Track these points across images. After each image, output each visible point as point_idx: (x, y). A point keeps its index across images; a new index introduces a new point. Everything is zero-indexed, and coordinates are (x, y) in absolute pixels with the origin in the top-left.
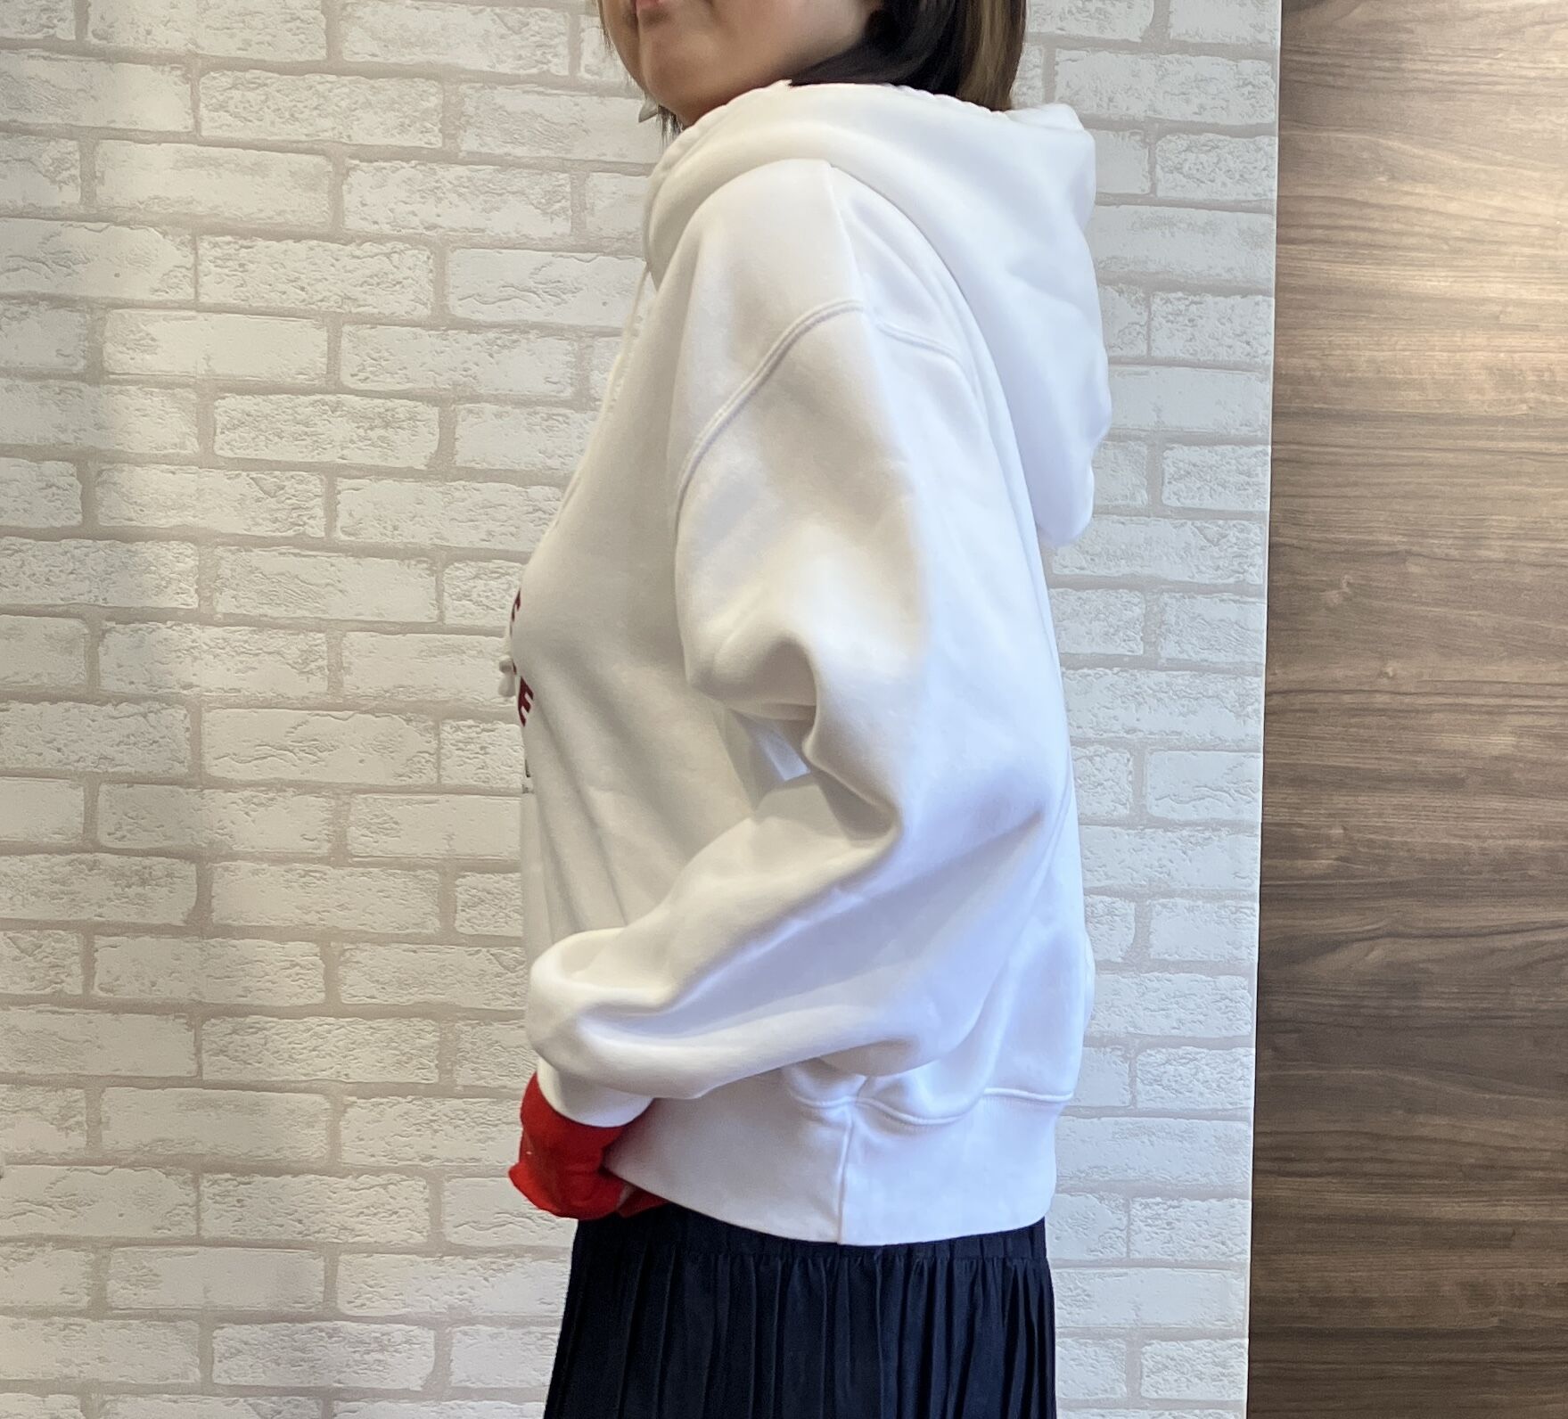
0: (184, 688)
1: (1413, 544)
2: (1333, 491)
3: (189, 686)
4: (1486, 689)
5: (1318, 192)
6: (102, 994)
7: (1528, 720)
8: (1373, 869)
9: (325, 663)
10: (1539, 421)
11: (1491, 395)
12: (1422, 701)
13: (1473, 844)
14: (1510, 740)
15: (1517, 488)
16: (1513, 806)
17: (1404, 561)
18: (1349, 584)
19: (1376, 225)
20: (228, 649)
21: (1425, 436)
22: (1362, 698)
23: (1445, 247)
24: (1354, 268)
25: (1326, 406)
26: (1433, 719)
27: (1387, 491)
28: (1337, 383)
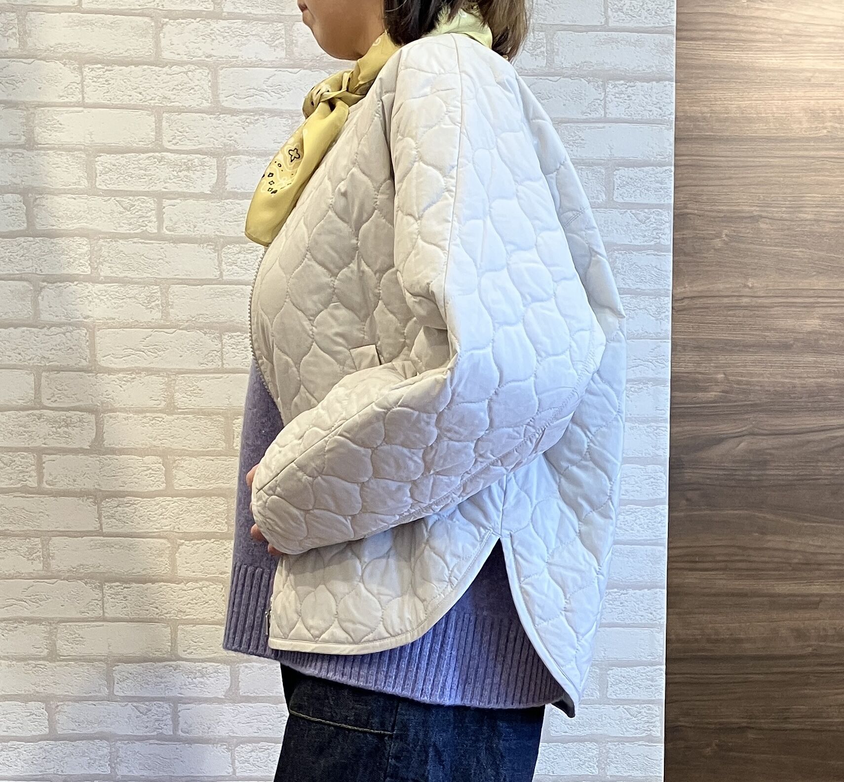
0: (85, 318)
1: (762, 211)
2: (718, 182)
3: (88, 317)
4: (805, 293)
6: (48, 486)
7: (829, 310)
8: (741, 397)
9: (159, 302)
10: (833, 139)
11: (806, 125)
13: (797, 381)
14: (817, 322)
15: (821, 178)
17: (758, 221)
18: (726, 235)
19: (741, 28)
20: (108, 296)
21: (769, 149)
22: (734, 300)
23: (780, 40)
24: (729, 54)
25: (712, 134)
26: (774, 311)
27: (748, 181)
28: (719, 120)
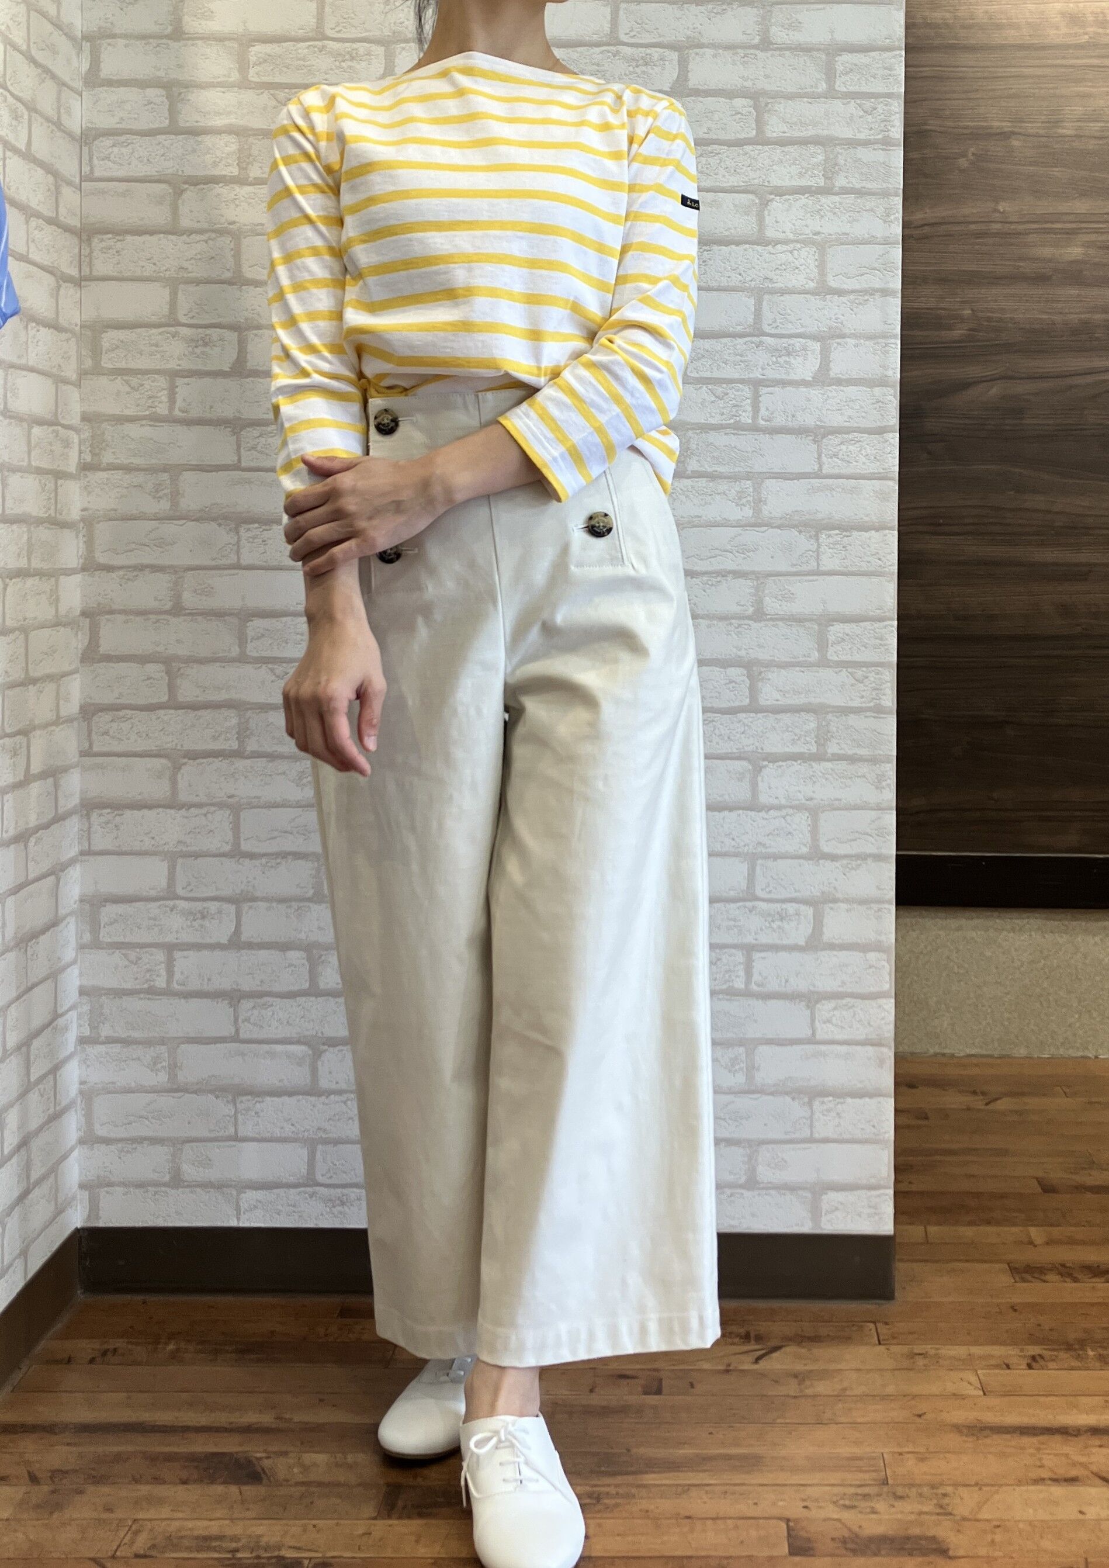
0: (230, 224)
1: (1014, 127)
2: (962, 96)
4: (1064, 218)
6: (181, 414)
7: (1091, 237)
10: (1094, 46)
12: (1019, 228)
13: (1055, 318)
14: (1080, 250)
15: (1082, 89)
16: (1083, 293)
17: (1009, 138)
18: (973, 154)
21: (1021, 58)
22: (983, 226)
25: (956, 42)
27: (996, 93)
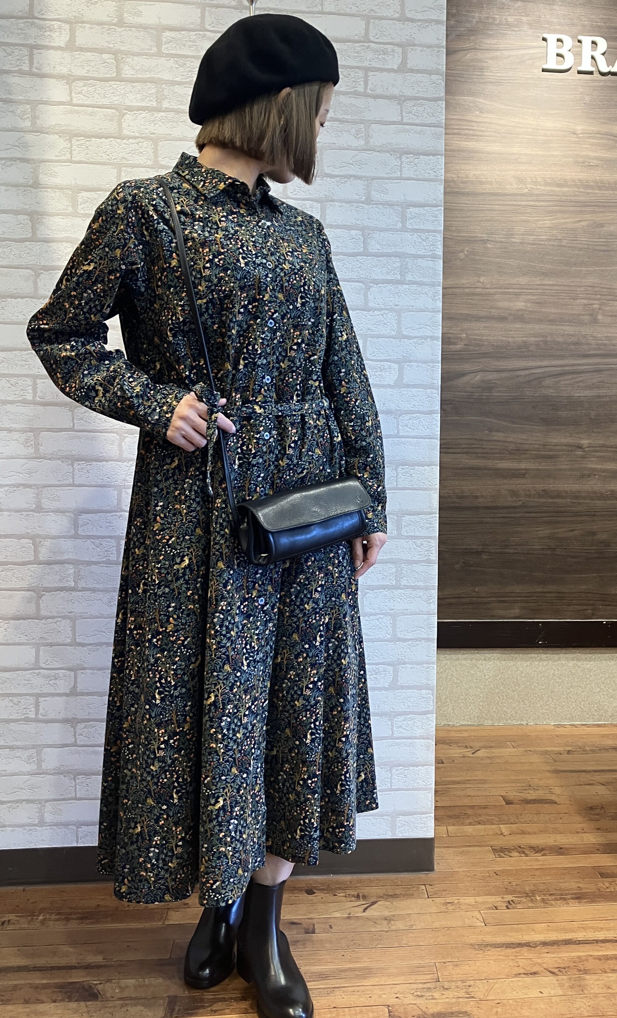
4: (515, 286)
5: (455, 117)
6: (40, 399)
7: (529, 297)
8: (477, 348)
10: (531, 195)
11: (515, 186)
12: (492, 291)
13: (510, 339)
16: (524, 326)
23: (499, 136)
24: (468, 143)
26: (497, 297)
27: (480, 219)
28: (462, 182)
